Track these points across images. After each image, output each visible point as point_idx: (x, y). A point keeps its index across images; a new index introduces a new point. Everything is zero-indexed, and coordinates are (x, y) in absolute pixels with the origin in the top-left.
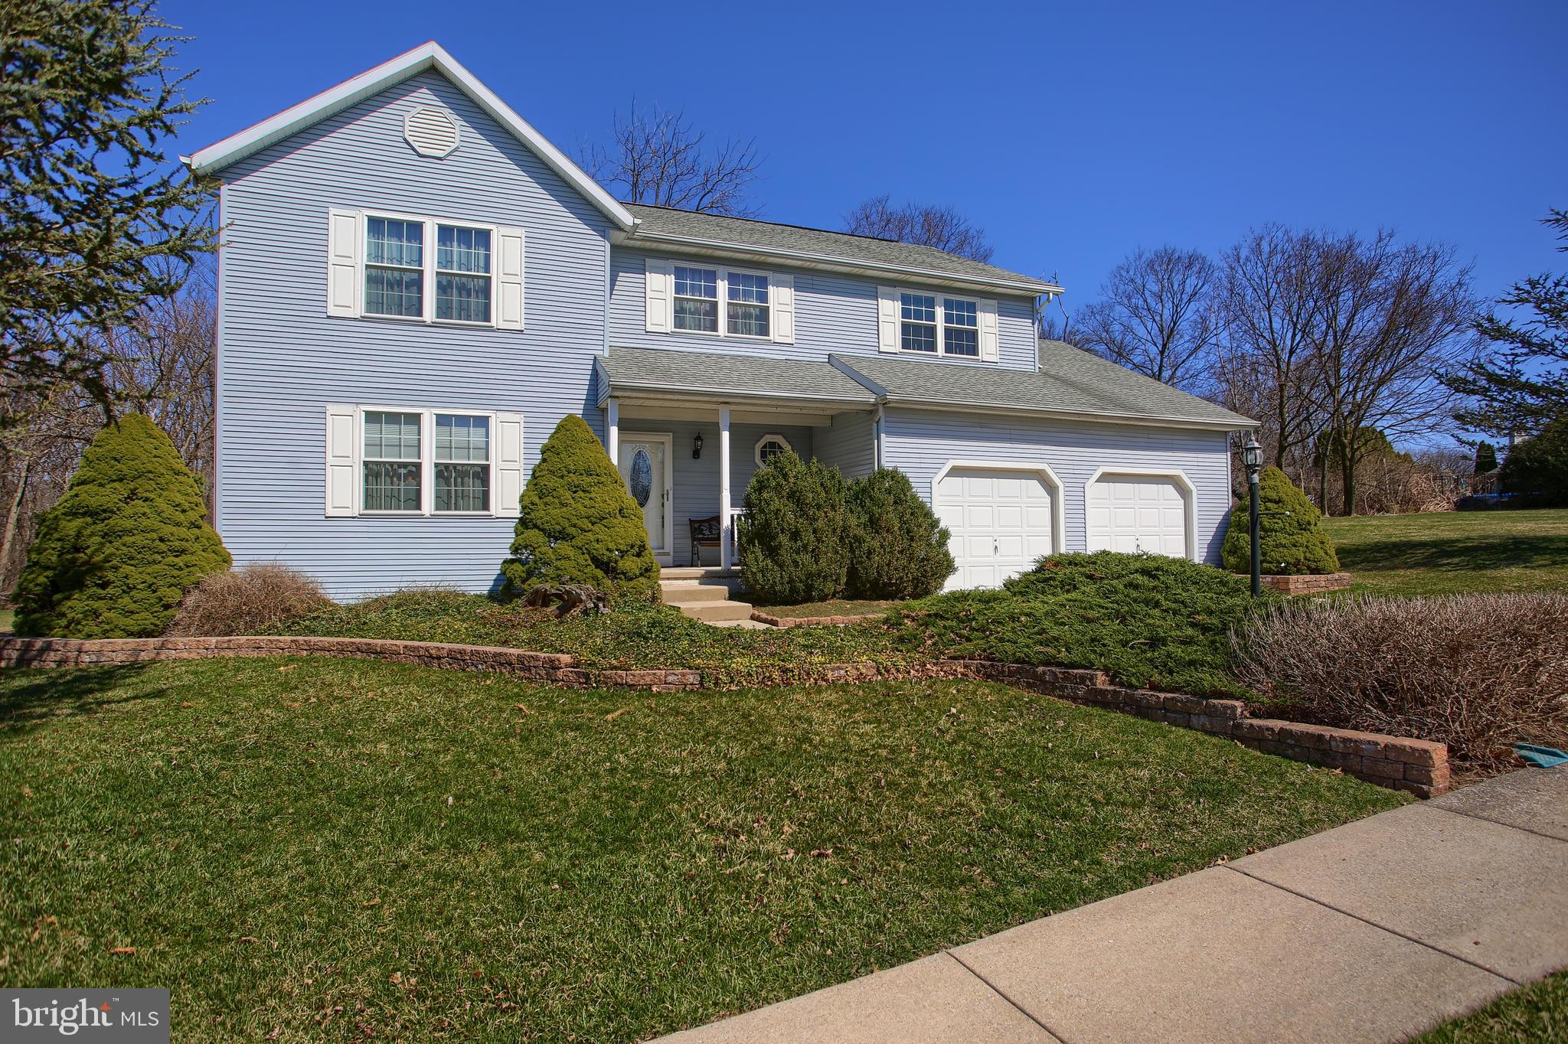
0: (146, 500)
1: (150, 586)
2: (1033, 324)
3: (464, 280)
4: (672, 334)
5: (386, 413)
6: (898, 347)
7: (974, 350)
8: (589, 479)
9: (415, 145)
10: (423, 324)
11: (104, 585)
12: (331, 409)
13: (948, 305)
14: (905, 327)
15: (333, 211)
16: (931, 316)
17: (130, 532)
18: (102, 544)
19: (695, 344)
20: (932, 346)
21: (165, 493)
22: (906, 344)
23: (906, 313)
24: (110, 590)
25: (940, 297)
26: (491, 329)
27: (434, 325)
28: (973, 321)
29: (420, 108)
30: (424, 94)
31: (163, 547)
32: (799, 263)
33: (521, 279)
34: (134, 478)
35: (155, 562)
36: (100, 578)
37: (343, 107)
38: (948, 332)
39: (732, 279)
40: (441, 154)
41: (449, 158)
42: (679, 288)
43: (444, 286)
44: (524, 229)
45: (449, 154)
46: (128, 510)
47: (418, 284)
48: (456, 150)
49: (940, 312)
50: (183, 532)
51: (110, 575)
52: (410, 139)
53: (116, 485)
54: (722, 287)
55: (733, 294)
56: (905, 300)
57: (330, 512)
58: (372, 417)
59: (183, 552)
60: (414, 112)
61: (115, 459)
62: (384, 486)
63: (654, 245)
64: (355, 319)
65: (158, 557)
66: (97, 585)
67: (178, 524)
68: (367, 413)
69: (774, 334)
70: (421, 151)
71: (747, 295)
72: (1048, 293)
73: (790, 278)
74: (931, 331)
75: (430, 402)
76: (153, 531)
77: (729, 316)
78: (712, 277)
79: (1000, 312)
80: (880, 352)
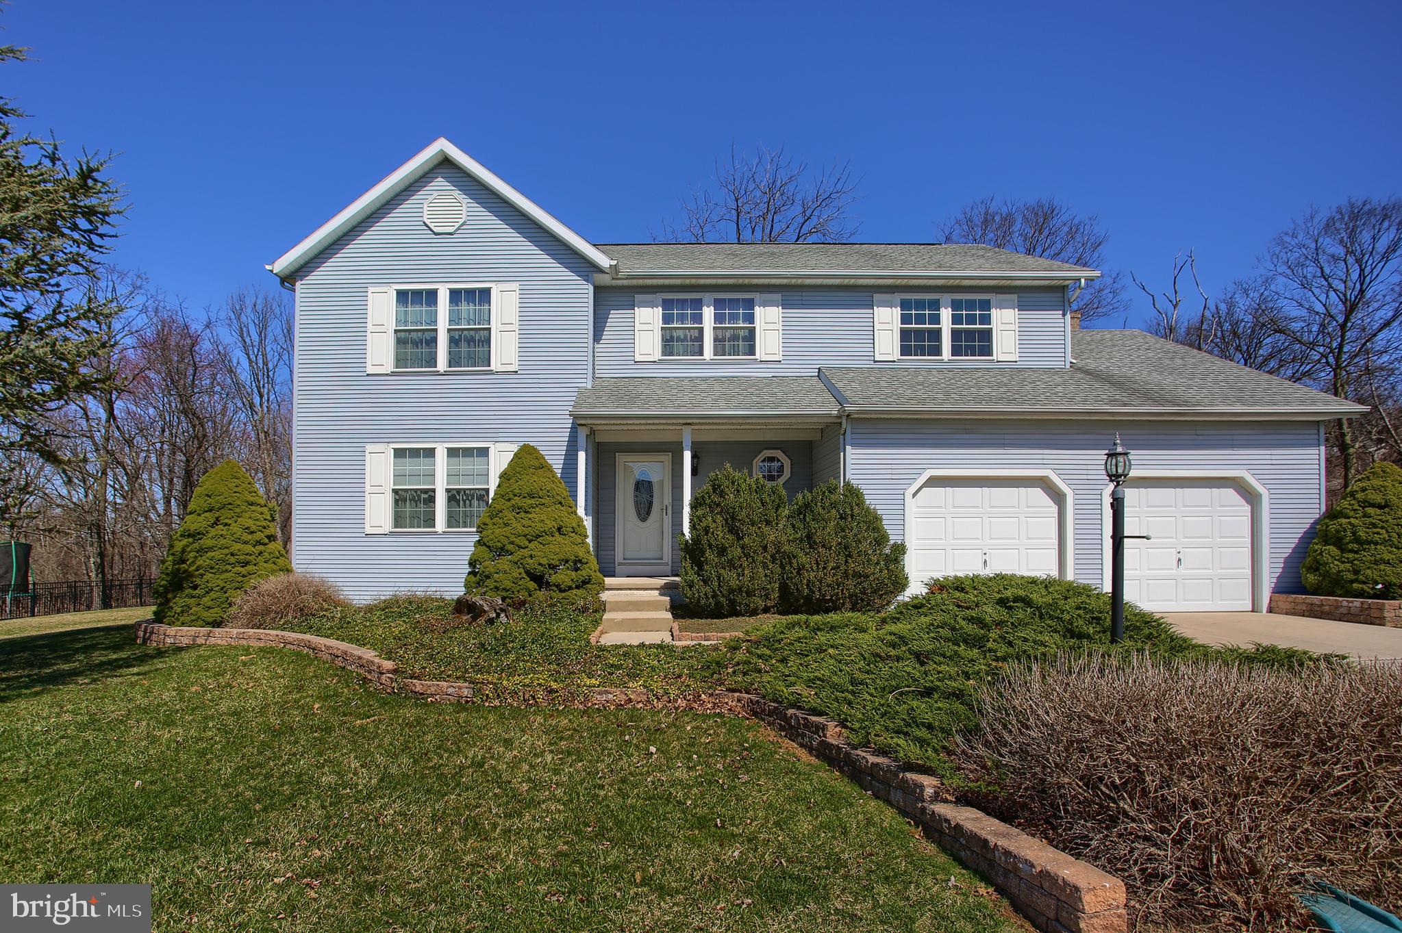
0: (226, 525)
1: (222, 589)
2: (1064, 315)
3: (472, 333)
4: (660, 362)
5: (409, 449)
6: (896, 355)
7: (987, 351)
8: (532, 501)
9: (432, 226)
10: (438, 374)
11: (195, 587)
12: (369, 448)
13: (956, 305)
14: (905, 334)
15: (371, 289)
16: (936, 319)
17: (211, 549)
18: (196, 557)
19: (682, 369)
20: (937, 351)
21: (239, 520)
22: (905, 351)
23: (905, 319)
24: (197, 592)
25: (946, 298)
26: (491, 373)
27: (446, 374)
28: (986, 319)
29: (435, 194)
30: (440, 183)
31: (232, 560)
32: (785, 281)
33: (516, 327)
34: (220, 509)
35: (226, 571)
36: (192, 582)
37: (378, 205)
38: (955, 334)
39: (718, 304)
40: (451, 230)
41: (459, 232)
42: (667, 319)
43: (455, 340)
44: (518, 284)
45: (458, 229)
46: (213, 532)
47: (434, 340)
48: (462, 225)
49: (946, 314)
50: (249, 548)
51: (198, 581)
52: (428, 222)
53: (207, 514)
54: (708, 313)
55: (718, 318)
56: (905, 305)
57: (368, 530)
58: (399, 453)
59: (247, 563)
60: (431, 197)
61: (208, 495)
62: (408, 509)
63: (641, 282)
64: (387, 375)
65: (229, 567)
66: (190, 587)
67: (246, 543)
68: (395, 450)
69: (760, 354)
70: (436, 230)
71: (734, 318)
72: (1079, 280)
73: (778, 297)
74: (937, 335)
75: (442, 436)
76: (227, 548)
77: (716, 340)
78: (698, 304)
79: (1022, 307)
80: (875, 361)
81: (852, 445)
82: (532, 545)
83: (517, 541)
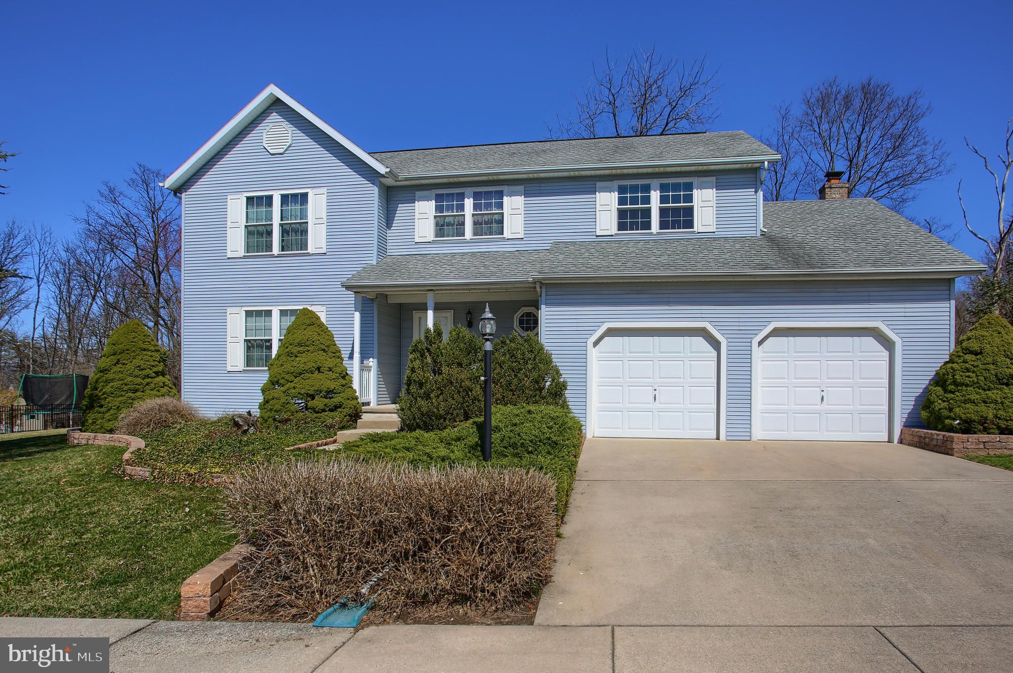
0: (124, 364)
1: (118, 407)
2: (756, 192)
3: (298, 225)
4: (434, 242)
5: (255, 311)
6: (613, 229)
7: (689, 224)
9: (268, 149)
10: (273, 256)
11: (101, 406)
12: (229, 310)
13: (663, 188)
14: (622, 214)
15: (229, 197)
16: (647, 200)
17: (112, 380)
18: (103, 386)
19: (449, 247)
20: (648, 226)
21: (134, 360)
22: (622, 226)
23: (622, 201)
24: (102, 410)
25: (655, 183)
26: (308, 254)
27: (279, 256)
28: (689, 198)
29: (271, 125)
30: (274, 117)
31: (126, 388)
32: (524, 176)
33: (325, 220)
34: (120, 353)
35: (121, 396)
36: (99, 403)
37: (233, 135)
38: (663, 212)
39: (476, 196)
40: (281, 151)
41: (287, 152)
42: (439, 209)
43: (285, 231)
44: (326, 188)
45: (286, 150)
46: (115, 369)
47: (270, 233)
48: (290, 146)
49: (655, 196)
50: (139, 380)
51: (103, 403)
52: (266, 146)
53: (112, 357)
54: (469, 203)
55: (476, 207)
56: (622, 190)
57: (229, 369)
58: (249, 314)
59: (136, 391)
60: (268, 128)
61: (113, 344)
62: (256, 353)
63: (417, 182)
64: (241, 258)
65: (124, 393)
66: (98, 406)
67: (136, 376)
68: (246, 311)
69: (507, 234)
70: (272, 151)
71: (488, 206)
72: (764, 162)
73: (521, 188)
74: (647, 213)
75: (275, 301)
76: (122, 380)
77: (475, 223)
78: (461, 197)
79: (719, 187)
80: (597, 236)
81: (546, 304)
82: (296, 380)
83: (287, 377)
